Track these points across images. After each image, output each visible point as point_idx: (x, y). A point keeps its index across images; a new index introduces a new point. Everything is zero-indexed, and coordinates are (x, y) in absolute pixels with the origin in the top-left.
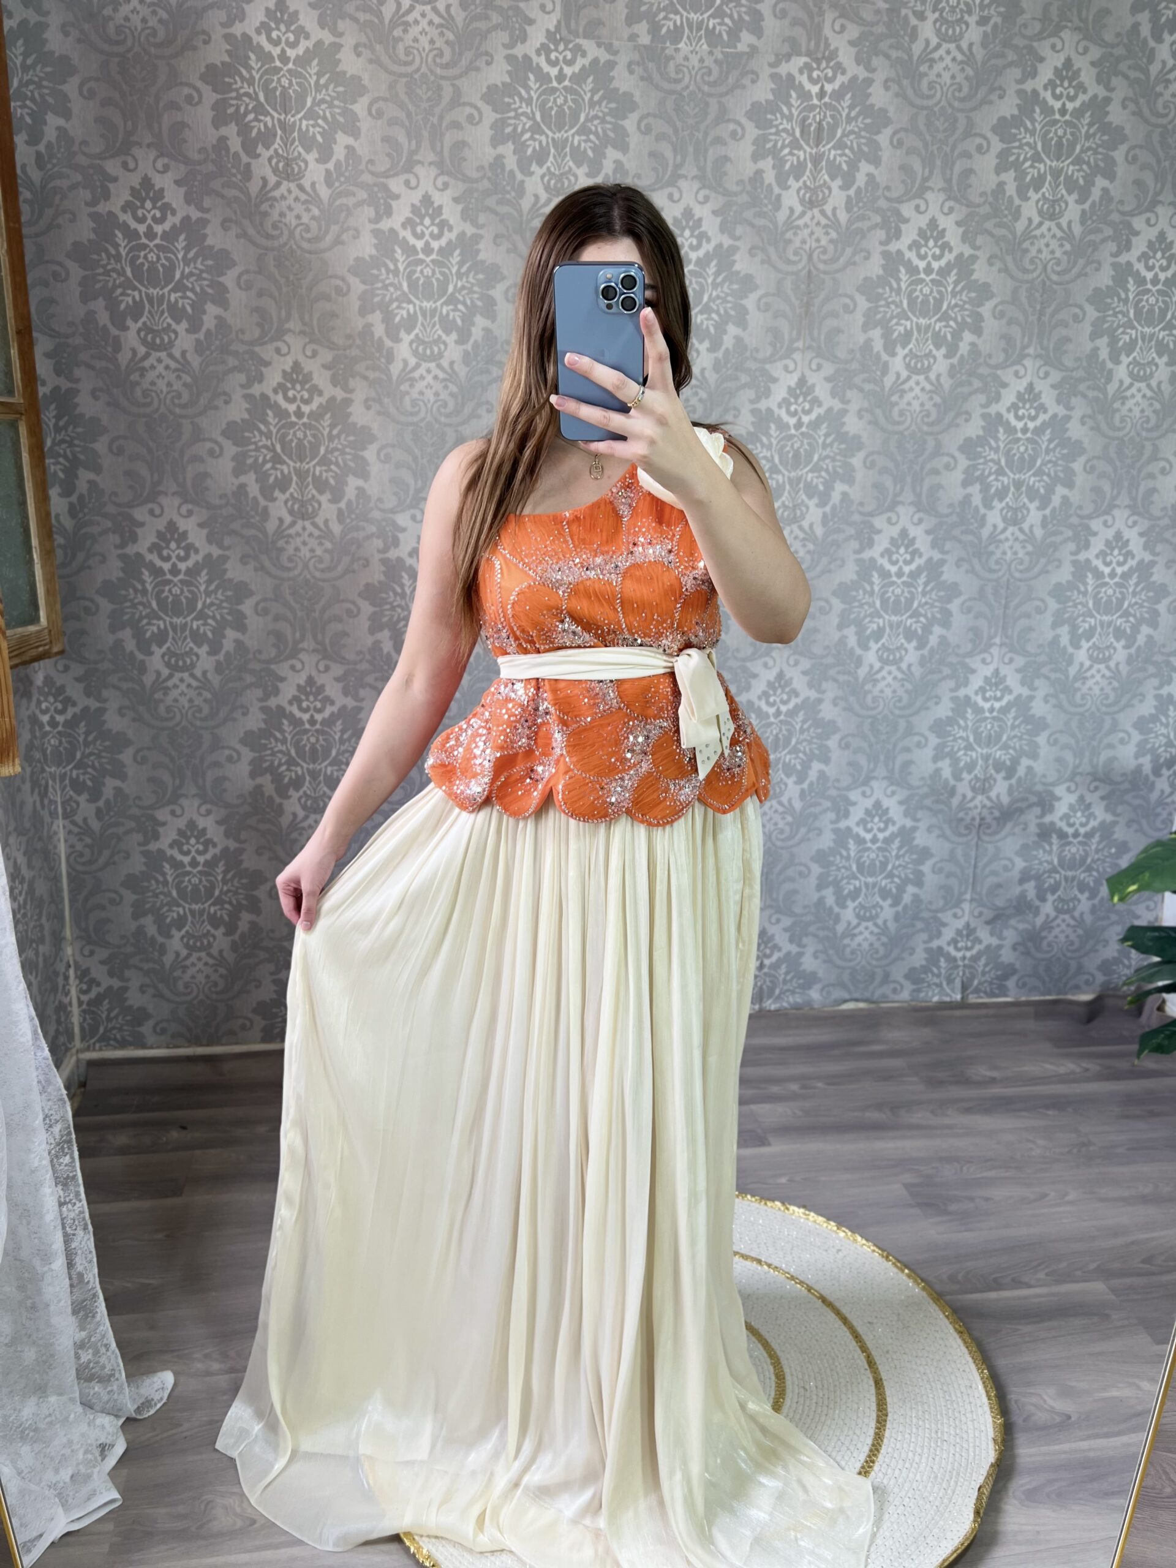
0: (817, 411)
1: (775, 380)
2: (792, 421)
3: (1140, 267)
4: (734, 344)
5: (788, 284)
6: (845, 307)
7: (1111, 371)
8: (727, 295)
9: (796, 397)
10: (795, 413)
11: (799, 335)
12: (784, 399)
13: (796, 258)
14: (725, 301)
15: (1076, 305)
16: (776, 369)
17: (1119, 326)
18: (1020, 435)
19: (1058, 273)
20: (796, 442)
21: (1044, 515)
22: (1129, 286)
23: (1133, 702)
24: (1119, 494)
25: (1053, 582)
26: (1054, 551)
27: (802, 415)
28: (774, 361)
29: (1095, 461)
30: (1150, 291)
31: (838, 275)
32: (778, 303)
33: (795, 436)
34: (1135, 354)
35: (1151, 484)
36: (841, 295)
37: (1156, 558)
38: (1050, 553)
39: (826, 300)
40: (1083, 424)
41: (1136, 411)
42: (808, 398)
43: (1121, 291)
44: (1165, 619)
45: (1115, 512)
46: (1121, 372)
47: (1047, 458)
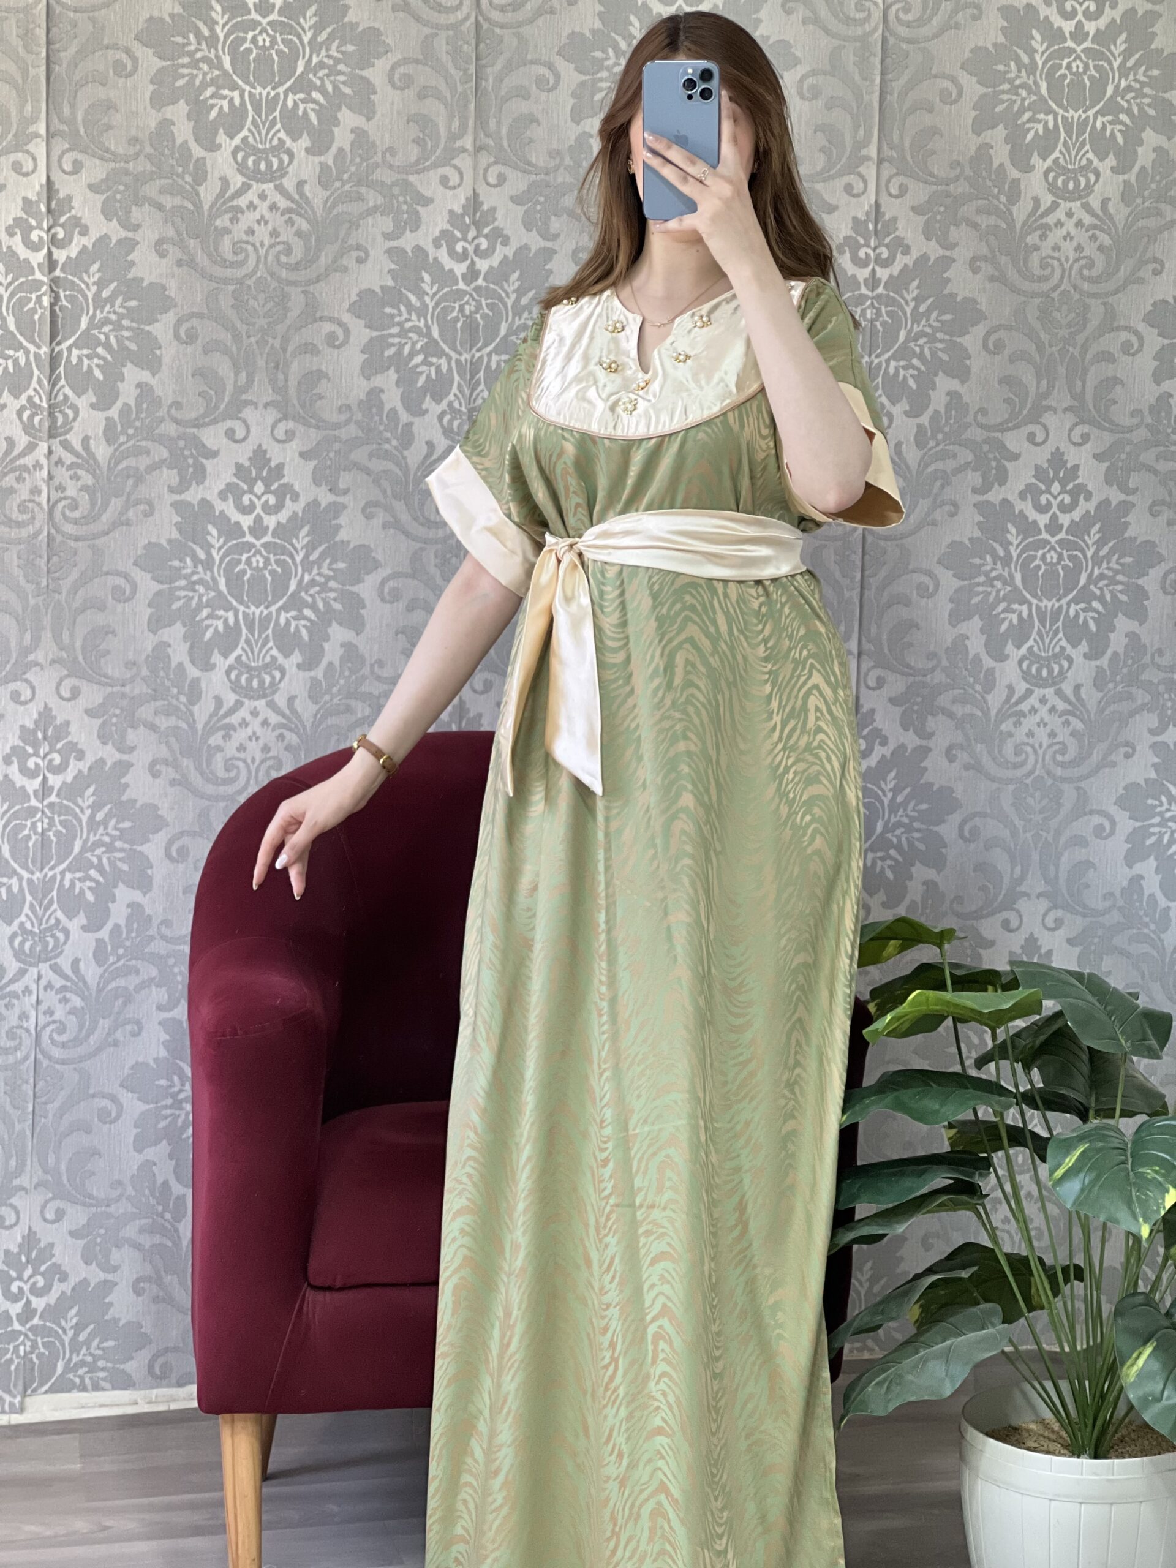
0: (501, 252)
1: (427, 201)
2: (460, 269)
3: (1051, 13)
4: (352, 144)
5: (441, 46)
6: (541, 82)
7: (1016, 183)
8: (337, 61)
9: (465, 229)
10: (464, 256)
11: (463, 127)
12: (443, 232)
14: (333, 71)
15: (944, 76)
16: (428, 184)
17: (1022, 110)
18: (864, 290)
19: (908, 25)
20: (467, 303)
21: (919, 426)
22: (1033, 43)
23: (1113, 757)
24: (1051, 387)
25: (947, 540)
26: (943, 487)
27: (476, 259)
28: (424, 170)
29: (1002, 334)
30: (1072, 51)
31: (526, 30)
32: (425, 76)
33: (465, 293)
34: (1056, 154)
35: (1108, 370)
36: (532, 62)
37: (1130, 498)
38: (935, 490)
39: (509, 67)
40: (975, 271)
41: (1068, 248)
42: (486, 231)
43: (1020, 52)
44: (1158, 603)
45: (1049, 419)
46: (1035, 185)
47: (916, 329)
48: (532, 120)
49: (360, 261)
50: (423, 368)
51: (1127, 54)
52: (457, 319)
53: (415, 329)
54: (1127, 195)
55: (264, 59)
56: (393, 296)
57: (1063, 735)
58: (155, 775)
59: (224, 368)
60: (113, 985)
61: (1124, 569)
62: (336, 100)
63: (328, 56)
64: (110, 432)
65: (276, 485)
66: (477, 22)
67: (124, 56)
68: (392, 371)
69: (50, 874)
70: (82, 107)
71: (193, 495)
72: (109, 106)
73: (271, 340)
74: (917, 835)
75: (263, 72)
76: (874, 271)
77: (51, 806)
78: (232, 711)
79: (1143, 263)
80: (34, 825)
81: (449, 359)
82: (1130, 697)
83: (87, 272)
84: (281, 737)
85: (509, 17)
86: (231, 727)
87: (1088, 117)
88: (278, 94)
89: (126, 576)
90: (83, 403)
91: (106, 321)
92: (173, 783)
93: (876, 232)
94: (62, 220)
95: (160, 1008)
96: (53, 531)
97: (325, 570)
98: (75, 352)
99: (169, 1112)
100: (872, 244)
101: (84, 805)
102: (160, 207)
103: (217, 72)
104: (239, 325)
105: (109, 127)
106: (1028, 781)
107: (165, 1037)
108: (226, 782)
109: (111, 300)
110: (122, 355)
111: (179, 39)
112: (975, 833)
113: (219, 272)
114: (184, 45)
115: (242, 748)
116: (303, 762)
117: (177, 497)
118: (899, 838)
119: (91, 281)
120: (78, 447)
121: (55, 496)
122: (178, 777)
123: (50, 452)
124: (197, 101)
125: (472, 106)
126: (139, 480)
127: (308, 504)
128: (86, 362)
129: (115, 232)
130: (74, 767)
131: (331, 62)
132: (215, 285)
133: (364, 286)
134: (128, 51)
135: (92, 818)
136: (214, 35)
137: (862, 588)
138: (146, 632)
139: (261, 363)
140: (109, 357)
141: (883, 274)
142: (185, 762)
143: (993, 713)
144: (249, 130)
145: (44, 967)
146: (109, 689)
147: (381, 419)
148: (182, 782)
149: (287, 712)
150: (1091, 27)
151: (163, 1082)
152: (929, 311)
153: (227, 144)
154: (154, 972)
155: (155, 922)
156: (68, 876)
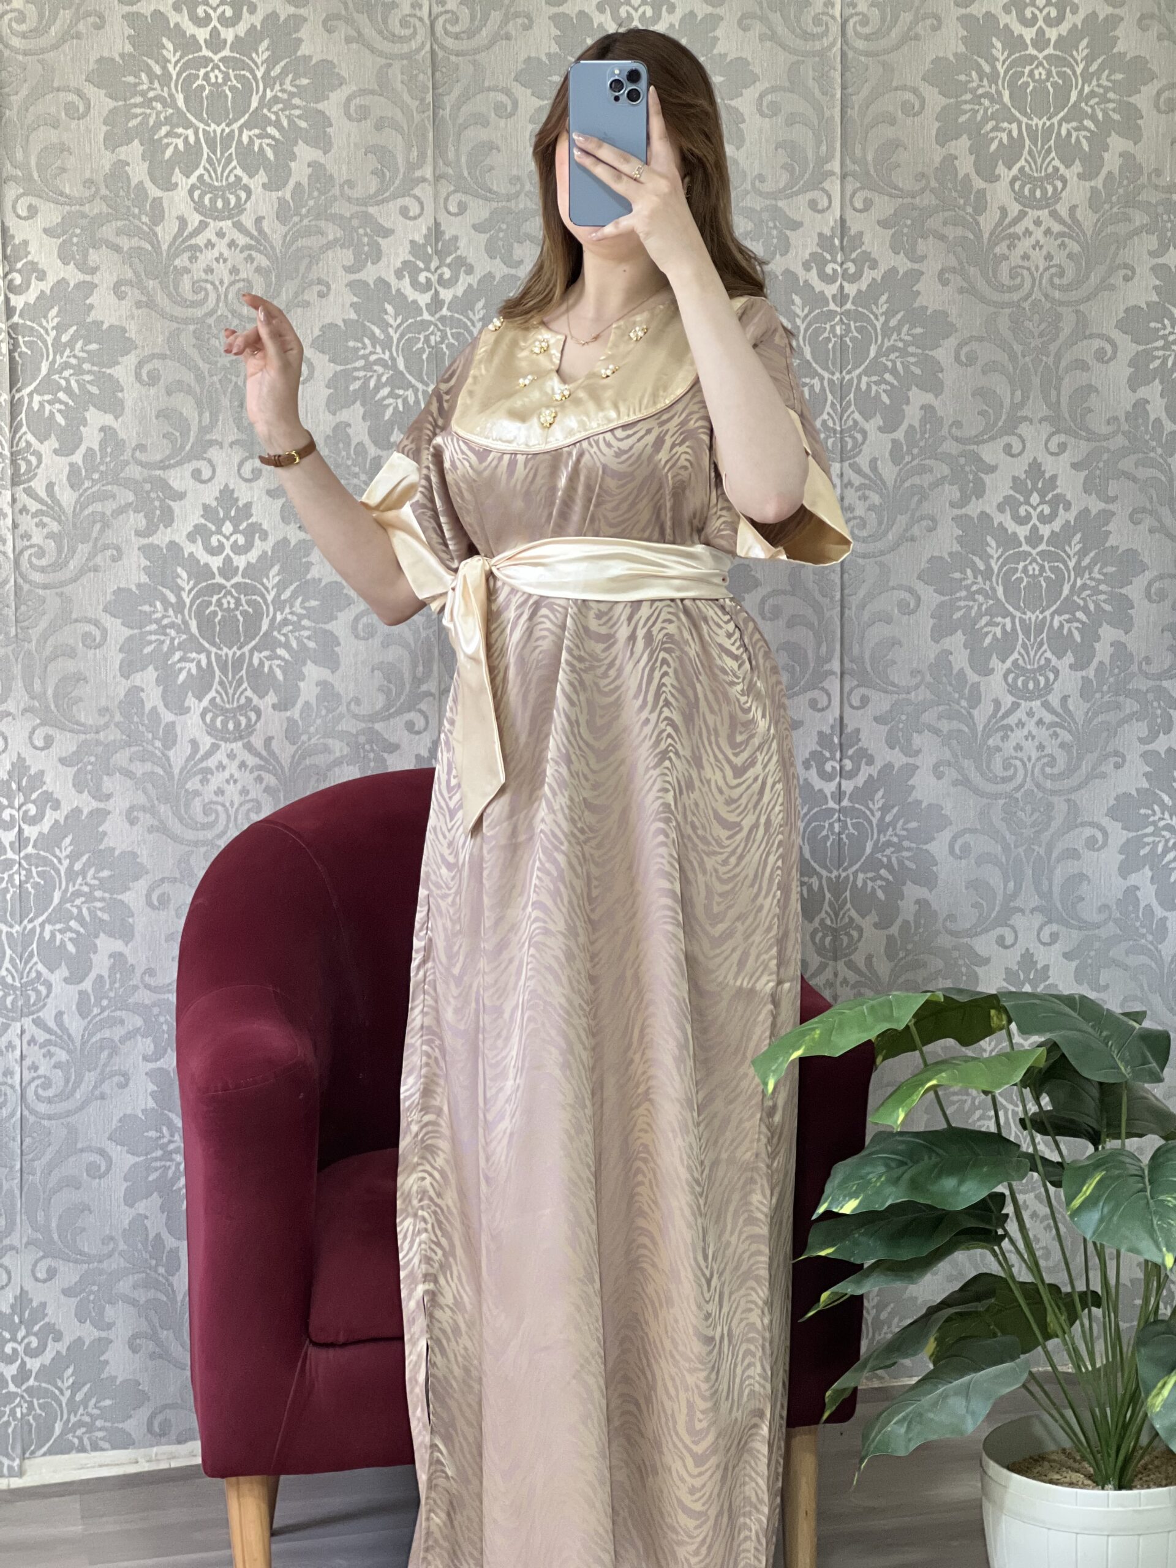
0: (465, 281)
1: (387, 233)
2: (424, 299)
3: (1009, 20)
4: (310, 176)
5: (396, 74)
6: (499, 109)
7: (981, 193)
8: (292, 95)
9: (427, 261)
10: (429, 284)
11: (422, 155)
12: (405, 263)
13: (407, 32)
14: (288, 105)
15: (905, 88)
16: (387, 214)
17: (986, 119)
18: (832, 306)
19: (867, 38)
20: (432, 333)
21: (894, 441)
22: (994, 51)
23: (1103, 769)
24: (1025, 398)
25: (926, 557)
26: (920, 502)
27: (440, 289)
28: (382, 201)
29: (974, 345)
30: (1033, 58)
31: (482, 57)
32: (380, 106)
33: (431, 323)
34: (1022, 162)
35: (1082, 378)
36: (489, 89)
37: (1110, 507)
38: (913, 505)
39: (466, 97)
40: (945, 283)
41: (1038, 257)
42: (448, 260)
43: (982, 62)
44: (1144, 612)
45: (1024, 429)
46: (1001, 194)
47: (887, 344)
48: (491, 147)
49: (321, 295)
50: (391, 401)
51: (1089, 60)
52: (422, 350)
53: (379, 361)
54: (1094, 201)
55: (217, 95)
56: (357, 330)
57: (1052, 747)
58: (132, 822)
59: (188, 409)
60: (98, 1036)
61: (1108, 579)
62: (292, 135)
63: (283, 91)
64: (74, 478)
65: (245, 524)
66: (433, 51)
67: (76, 98)
68: (358, 403)
69: (30, 926)
70: (35, 149)
71: (162, 538)
72: (63, 149)
73: (234, 379)
74: (906, 854)
75: (217, 111)
76: (842, 287)
77: (27, 857)
78: (209, 754)
79: (1111, 271)
80: (11, 877)
81: (416, 390)
82: (1118, 707)
83: (45, 317)
84: (259, 779)
85: (465, 45)
86: (207, 771)
87: (1052, 125)
88: (233, 131)
89: (96, 623)
90: (47, 448)
91: (66, 366)
92: (151, 829)
93: (842, 248)
94: (19, 265)
95: (146, 1059)
96: (21, 581)
97: (297, 608)
98: (37, 398)
99: (158, 1164)
100: (839, 259)
101: (62, 855)
102: (117, 249)
103: (171, 111)
104: (201, 364)
105: (63, 170)
106: (1019, 795)
107: (152, 1087)
108: (205, 827)
109: (71, 344)
110: (84, 400)
111: (131, 79)
112: (966, 849)
113: (179, 312)
114: (136, 85)
115: (220, 792)
116: (282, 806)
117: (146, 541)
118: (889, 858)
119: (49, 327)
120: (43, 494)
121: (20, 544)
122: (156, 823)
123: (14, 500)
124: (151, 140)
125: (431, 135)
126: (106, 525)
127: (278, 543)
128: (48, 407)
129: (73, 275)
130: (50, 817)
131: (285, 96)
132: (175, 325)
133: (328, 321)
134: (79, 93)
135: (70, 868)
136: (167, 74)
137: (842, 607)
138: (119, 678)
139: (225, 402)
140: (71, 403)
141: (851, 289)
142: (163, 809)
143: (980, 728)
144: (205, 169)
145: (27, 1022)
146: (83, 737)
147: (348, 454)
148: (162, 829)
149: (264, 753)
150: (1052, 34)
151: (152, 1134)
152: (900, 324)
153: (183, 182)
154: (139, 1022)
155: (138, 972)
156: (48, 928)
